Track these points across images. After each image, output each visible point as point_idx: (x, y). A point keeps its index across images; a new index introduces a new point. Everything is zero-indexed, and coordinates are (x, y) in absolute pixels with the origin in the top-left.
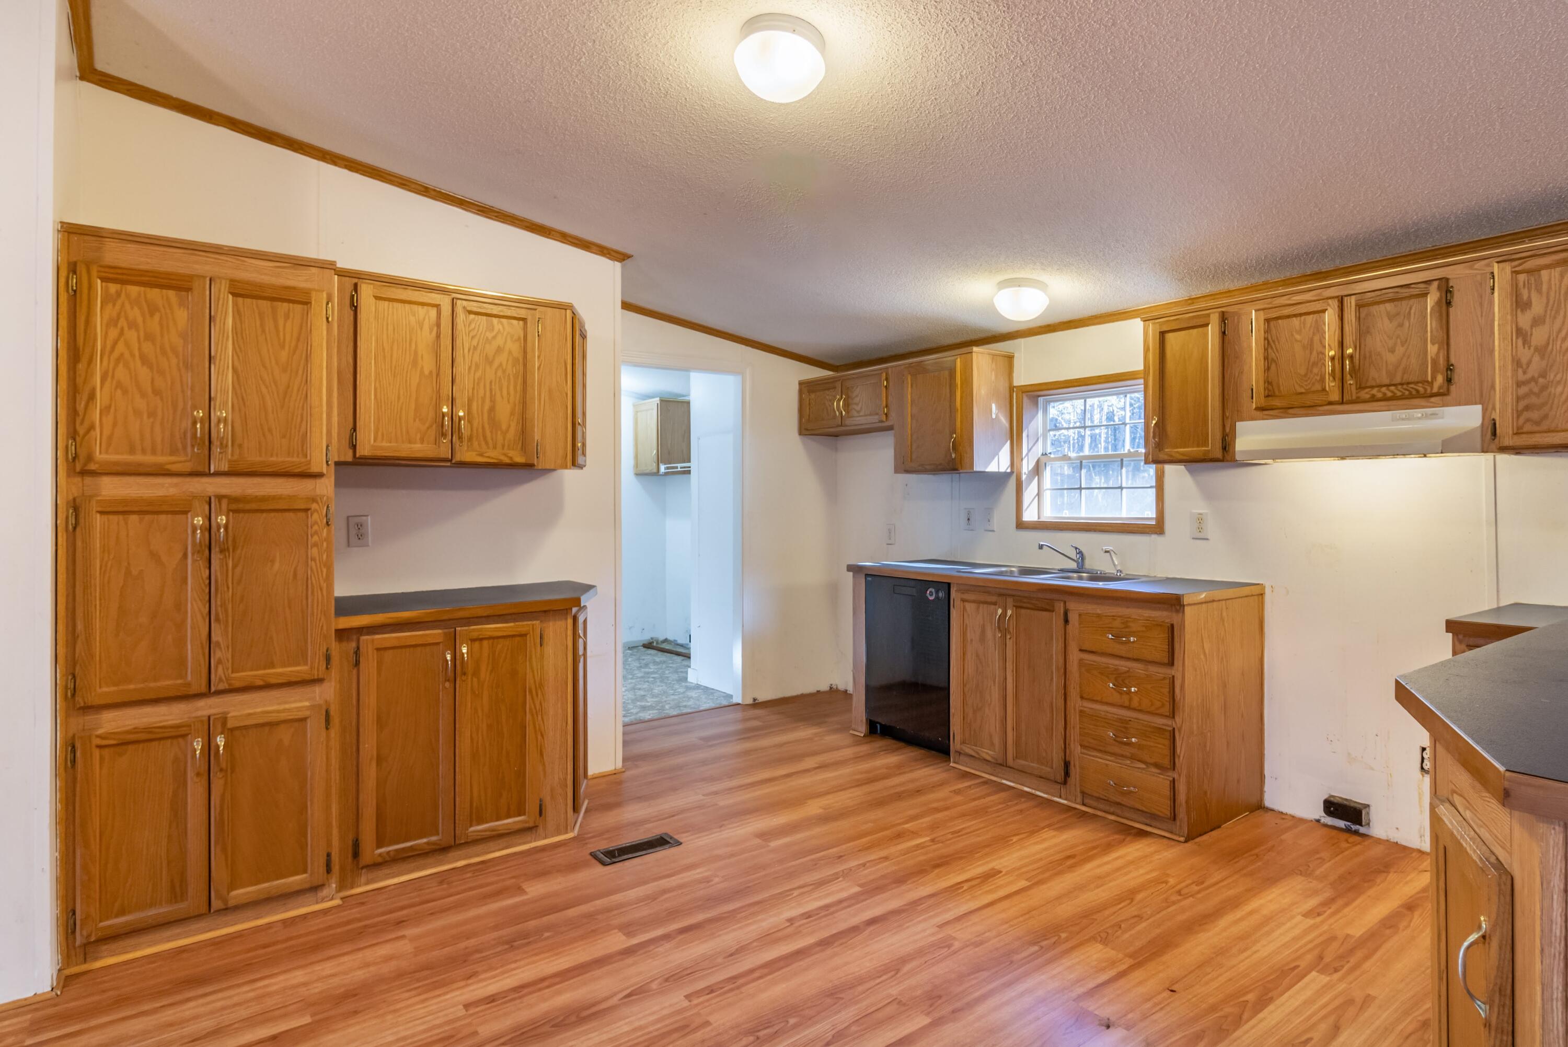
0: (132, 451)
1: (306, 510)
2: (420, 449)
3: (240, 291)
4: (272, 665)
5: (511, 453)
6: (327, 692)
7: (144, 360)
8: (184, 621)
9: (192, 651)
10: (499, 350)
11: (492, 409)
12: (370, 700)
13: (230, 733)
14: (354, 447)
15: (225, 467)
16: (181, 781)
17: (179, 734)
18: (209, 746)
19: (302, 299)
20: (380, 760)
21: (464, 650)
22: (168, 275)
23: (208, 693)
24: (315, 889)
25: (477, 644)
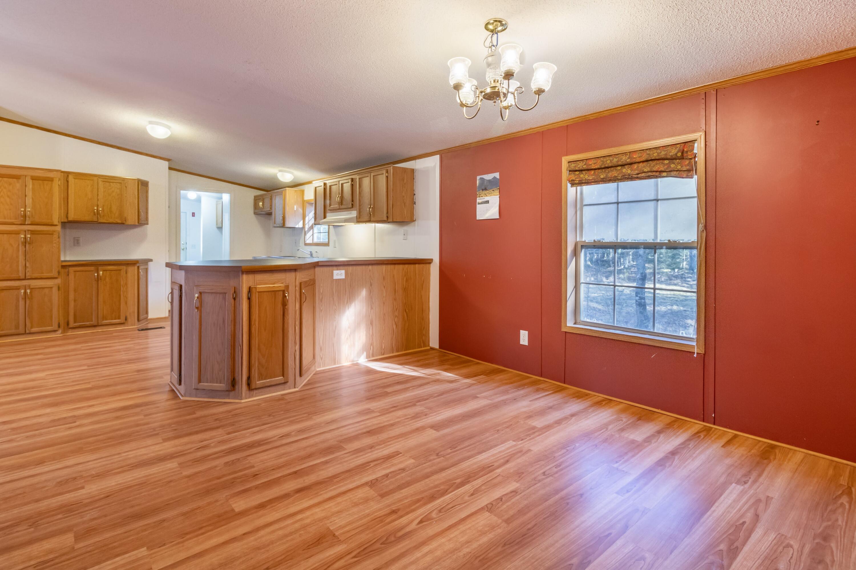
0: (5, 218)
1: (52, 234)
2: (87, 218)
3: (33, 178)
4: (43, 273)
5: (116, 220)
6: (58, 281)
7: (8, 196)
8: (19, 261)
9: (21, 268)
10: (113, 192)
11: (111, 208)
12: (72, 285)
13: (31, 289)
14: (67, 218)
15: (29, 223)
16: (18, 300)
17: (18, 288)
18: (25, 293)
19: (51, 180)
20: (75, 301)
21: (101, 273)
22: (14, 175)
23: (25, 279)
24: (55, 331)
25: (105, 272)
